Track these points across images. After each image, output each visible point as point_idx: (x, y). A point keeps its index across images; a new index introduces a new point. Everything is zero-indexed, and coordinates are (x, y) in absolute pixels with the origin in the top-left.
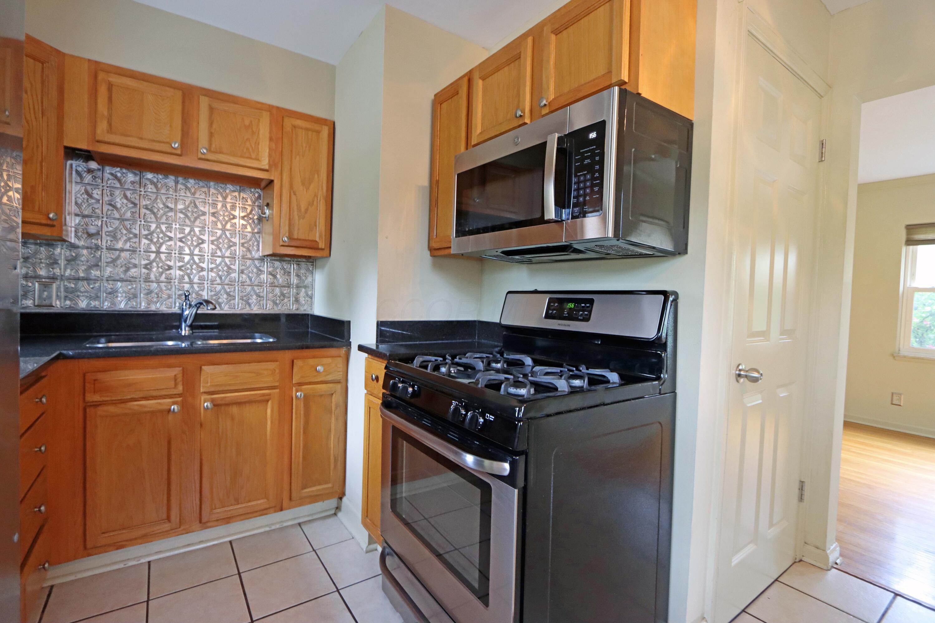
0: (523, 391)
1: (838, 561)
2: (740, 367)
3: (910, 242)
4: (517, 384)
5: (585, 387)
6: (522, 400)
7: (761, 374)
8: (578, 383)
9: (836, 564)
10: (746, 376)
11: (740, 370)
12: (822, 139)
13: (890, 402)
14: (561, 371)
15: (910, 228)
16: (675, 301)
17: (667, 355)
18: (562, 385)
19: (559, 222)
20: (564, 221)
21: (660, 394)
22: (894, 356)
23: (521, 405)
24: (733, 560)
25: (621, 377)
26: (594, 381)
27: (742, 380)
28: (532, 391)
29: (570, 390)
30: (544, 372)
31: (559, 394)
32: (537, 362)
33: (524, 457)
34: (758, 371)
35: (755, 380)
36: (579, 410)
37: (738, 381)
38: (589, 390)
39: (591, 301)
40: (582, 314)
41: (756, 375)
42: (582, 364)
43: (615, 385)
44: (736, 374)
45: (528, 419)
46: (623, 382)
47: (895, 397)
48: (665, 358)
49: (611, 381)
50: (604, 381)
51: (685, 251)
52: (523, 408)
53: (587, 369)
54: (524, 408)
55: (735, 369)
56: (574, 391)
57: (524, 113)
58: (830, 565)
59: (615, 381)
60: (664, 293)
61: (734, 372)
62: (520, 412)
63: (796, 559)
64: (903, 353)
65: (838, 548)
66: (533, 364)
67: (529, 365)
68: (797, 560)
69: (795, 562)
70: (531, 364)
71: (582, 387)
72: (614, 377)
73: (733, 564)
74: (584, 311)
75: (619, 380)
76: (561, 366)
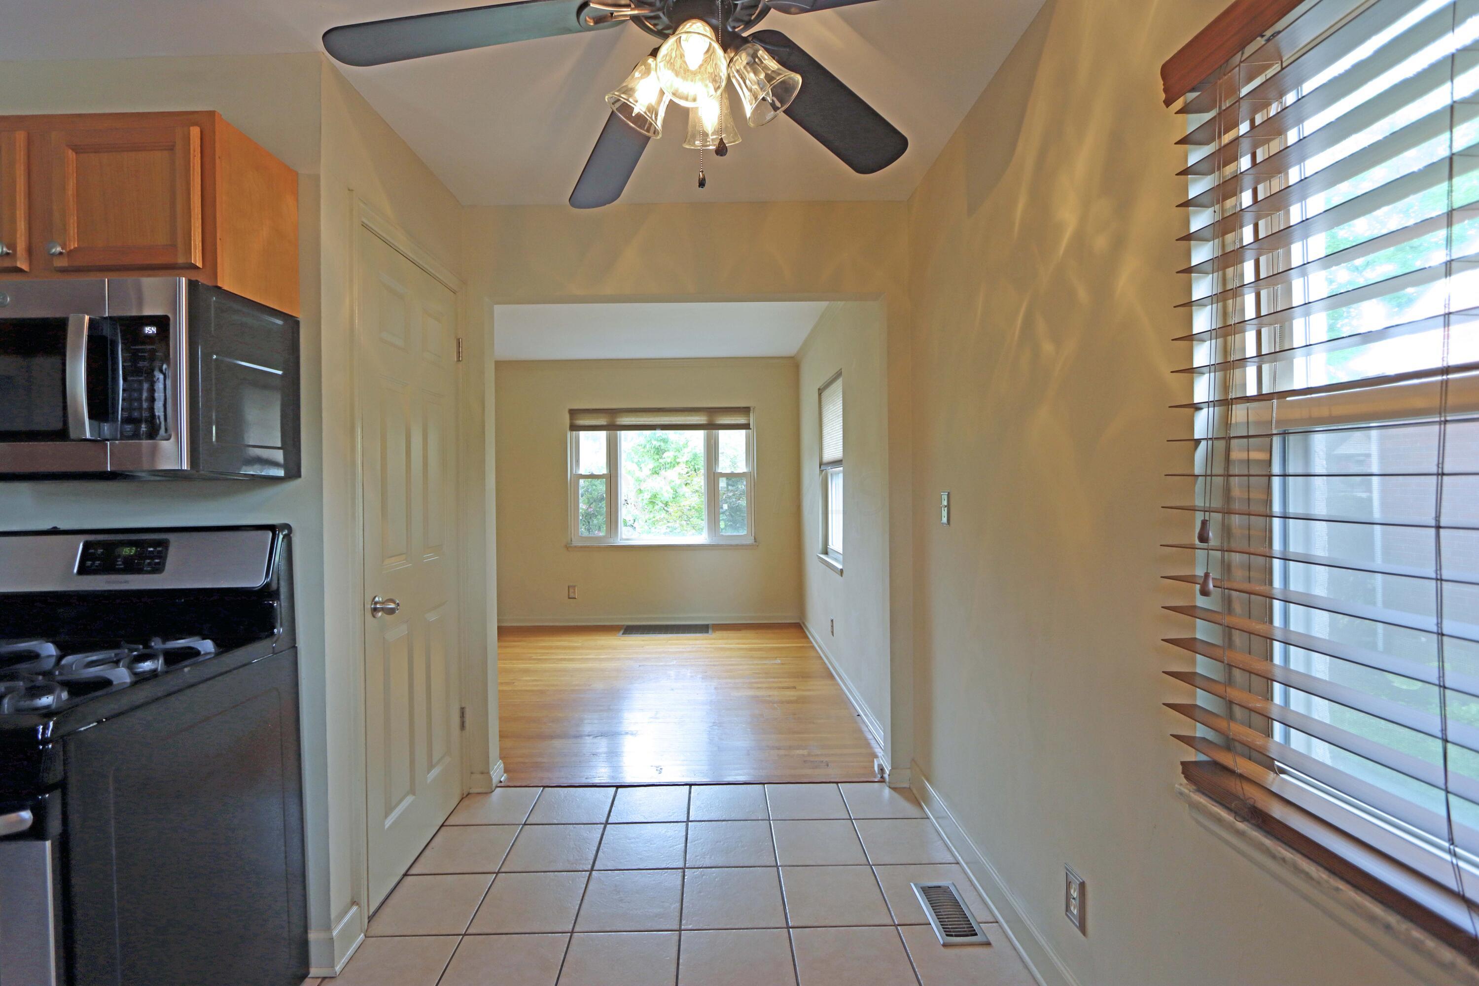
0: (47, 700)
1: (502, 779)
2: (377, 599)
3: (575, 428)
4: (36, 691)
5: (159, 668)
6: (47, 713)
7: (398, 605)
8: (148, 665)
9: (501, 782)
10: (382, 609)
11: (376, 603)
12: (459, 337)
13: (567, 598)
14: (116, 655)
15: (573, 413)
16: (288, 538)
17: (280, 606)
18: (121, 675)
19: (99, 442)
20: (108, 440)
21: (274, 653)
22: (568, 547)
23: (46, 720)
24: (386, 823)
25: (217, 644)
26: (174, 658)
27: (380, 614)
28: (65, 695)
29: (134, 679)
30: (85, 663)
31: (114, 690)
32: (65, 649)
33: (58, 793)
34: (393, 601)
35: (391, 611)
36: (150, 703)
37: (374, 616)
38: (167, 672)
39: (164, 544)
40: (149, 564)
41: (392, 606)
42: (155, 636)
43: (208, 657)
44: (371, 608)
45: (62, 737)
46: (221, 650)
47: (571, 590)
48: (279, 610)
49: (202, 653)
50: (192, 653)
51: (299, 475)
52: (51, 724)
53: (164, 642)
54: (53, 724)
55: (370, 603)
56: (141, 679)
57: (15, 250)
58: (494, 785)
59: (208, 651)
60: (272, 528)
61: (369, 606)
62: (46, 730)
63: (463, 794)
64: (576, 543)
65: (502, 765)
66: (59, 653)
67: (50, 656)
68: (465, 796)
69: (462, 799)
70: (54, 653)
71: (155, 670)
72: (207, 646)
73: (386, 827)
74: (152, 558)
75: (214, 648)
76: (116, 646)
